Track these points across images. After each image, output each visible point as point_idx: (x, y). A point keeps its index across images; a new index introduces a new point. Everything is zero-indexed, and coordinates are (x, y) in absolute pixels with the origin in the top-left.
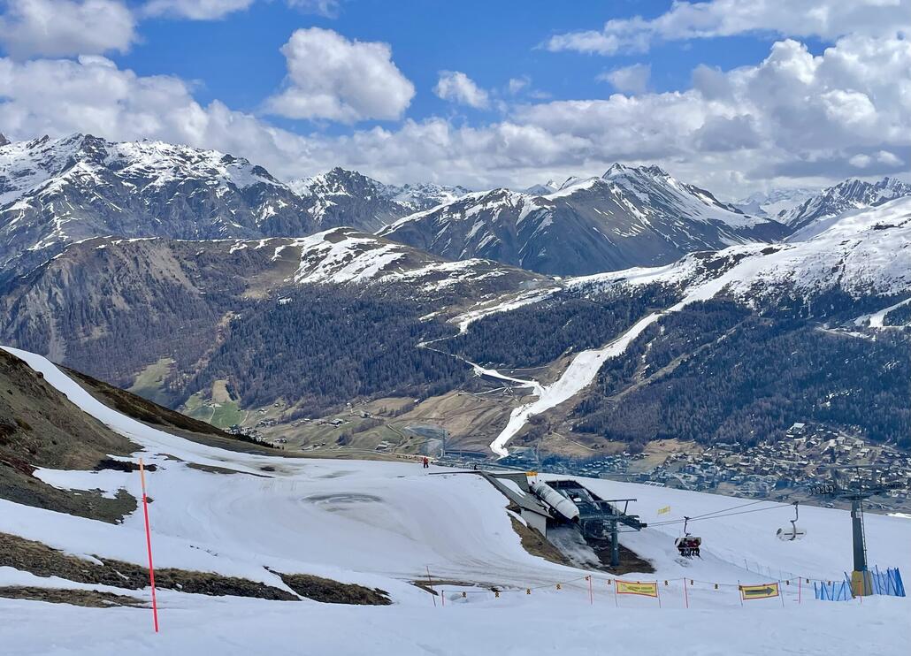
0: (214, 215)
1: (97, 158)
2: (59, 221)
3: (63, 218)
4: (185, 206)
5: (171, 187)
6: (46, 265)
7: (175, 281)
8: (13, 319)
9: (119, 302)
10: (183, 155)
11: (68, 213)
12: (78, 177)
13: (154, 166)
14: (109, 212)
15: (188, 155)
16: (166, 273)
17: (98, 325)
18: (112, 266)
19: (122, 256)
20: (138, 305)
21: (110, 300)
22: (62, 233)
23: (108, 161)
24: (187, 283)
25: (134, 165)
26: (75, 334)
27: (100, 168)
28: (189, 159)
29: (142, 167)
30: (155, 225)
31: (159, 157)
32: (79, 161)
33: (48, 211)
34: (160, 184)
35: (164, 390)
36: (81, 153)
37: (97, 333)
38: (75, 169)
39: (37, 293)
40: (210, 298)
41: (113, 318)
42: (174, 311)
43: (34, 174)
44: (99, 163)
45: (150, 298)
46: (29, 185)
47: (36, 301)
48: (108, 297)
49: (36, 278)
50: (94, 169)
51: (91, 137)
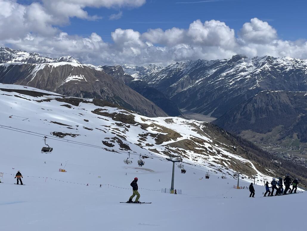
0: (304, 80)
1: (270, 63)
2: (258, 81)
4: (295, 77)
5: (291, 71)
6: (253, 97)
7: (287, 103)
8: (243, 111)
9: (271, 108)
10: (296, 61)
11: (260, 79)
12: (265, 68)
13: (286, 65)
14: (272, 78)
15: (298, 61)
16: (285, 101)
17: (264, 114)
18: (270, 98)
19: (273, 95)
20: (276, 109)
22: (258, 85)
23: (273, 64)
24: (290, 104)
25: (281, 65)
26: (258, 116)
27: (271, 66)
28: (298, 62)
29: (283, 65)
30: (285, 82)
31: (288, 62)
32: (265, 64)
33: (255, 78)
34: (288, 70)
35: (280, 134)
36: (266, 61)
37: (264, 116)
38: (264, 66)
39: (250, 104)
40: (296, 109)
41: (268, 112)
42: (285, 112)
43: (252, 67)
44: (271, 64)
45: (279, 108)
46: (251, 70)
47: (250, 106)
48: (268, 107)
49: (250, 100)
50: (269, 66)
51: (269, 57)
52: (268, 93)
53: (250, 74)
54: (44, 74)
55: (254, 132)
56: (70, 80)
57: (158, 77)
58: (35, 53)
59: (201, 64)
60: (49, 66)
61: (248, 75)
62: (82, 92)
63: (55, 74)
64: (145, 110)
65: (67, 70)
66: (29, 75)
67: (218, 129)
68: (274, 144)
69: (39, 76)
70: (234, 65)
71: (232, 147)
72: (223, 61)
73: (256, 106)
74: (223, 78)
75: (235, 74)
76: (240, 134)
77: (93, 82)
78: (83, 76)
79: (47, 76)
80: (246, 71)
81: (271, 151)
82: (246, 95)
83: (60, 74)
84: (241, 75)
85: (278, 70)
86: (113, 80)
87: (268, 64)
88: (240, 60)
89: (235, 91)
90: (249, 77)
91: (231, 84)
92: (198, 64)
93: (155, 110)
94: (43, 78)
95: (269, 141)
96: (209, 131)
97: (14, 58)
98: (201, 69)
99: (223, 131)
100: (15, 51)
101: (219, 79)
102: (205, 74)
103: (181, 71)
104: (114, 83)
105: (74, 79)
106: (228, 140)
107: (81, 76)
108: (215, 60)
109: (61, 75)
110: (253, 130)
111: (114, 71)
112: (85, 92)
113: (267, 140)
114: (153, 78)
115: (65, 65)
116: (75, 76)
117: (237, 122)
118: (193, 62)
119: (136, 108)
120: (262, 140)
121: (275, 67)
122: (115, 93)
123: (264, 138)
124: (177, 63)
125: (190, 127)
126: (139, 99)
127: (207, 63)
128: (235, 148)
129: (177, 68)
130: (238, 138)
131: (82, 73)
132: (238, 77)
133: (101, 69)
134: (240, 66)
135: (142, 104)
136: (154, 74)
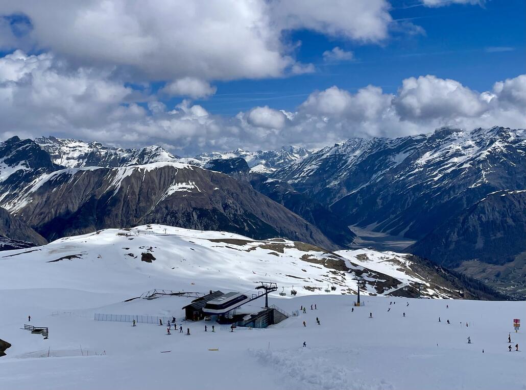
1: (504, 139)
2: (484, 173)
3: (486, 171)
6: (478, 204)
9: (510, 222)
11: (489, 169)
12: (495, 150)
14: (509, 166)
17: (499, 232)
18: (508, 203)
19: (513, 200)
20: (519, 223)
21: (506, 220)
22: (485, 179)
23: (510, 142)
25: (524, 141)
26: (489, 236)
27: (506, 144)
32: (496, 141)
33: (480, 168)
36: (497, 137)
37: (499, 235)
38: (493, 146)
41: (506, 229)
43: (473, 147)
44: (506, 142)
46: (471, 153)
47: (473, 220)
48: (505, 218)
49: (473, 210)
50: (503, 145)
51: (502, 128)
52: (504, 195)
53: (470, 160)
54: (133, 183)
55: (484, 263)
56: (175, 190)
57: (303, 171)
58: (95, 142)
59: (379, 145)
60: (139, 170)
61: (466, 162)
62: (194, 209)
63: (150, 182)
64: (295, 232)
65: (168, 175)
66: (110, 187)
67: (428, 263)
68: (519, 282)
69: (125, 187)
70: (440, 145)
71: (458, 292)
72: (419, 138)
73: (484, 219)
74: (422, 169)
76: (459, 267)
77: (211, 192)
78: (194, 183)
79: (137, 186)
80: (461, 155)
81: (514, 294)
82: (464, 197)
83: (157, 181)
84: (453, 163)
85: (519, 151)
86: (240, 186)
87: (500, 141)
88: (449, 136)
89: (445, 191)
90: (467, 165)
91: (436, 179)
92: (374, 145)
93: (311, 233)
94: (132, 190)
95: (510, 278)
96: (419, 269)
97: (65, 153)
98: (379, 154)
99: (436, 268)
100: (64, 141)
101: (414, 172)
102: (387, 163)
103: (344, 158)
104: (242, 191)
105: (180, 188)
106: (447, 280)
107: (191, 184)
108: (404, 137)
109: (160, 184)
110: (481, 260)
111: (232, 167)
112: (201, 210)
113: (507, 275)
114: (294, 173)
115: (164, 167)
116: (182, 184)
117: (452, 247)
118: (365, 143)
119: (281, 230)
120: (498, 275)
121: (514, 146)
122: (245, 208)
123: (502, 274)
124: (336, 145)
125: (392, 265)
126: (284, 215)
127: (391, 143)
128: (461, 293)
129: (337, 154)
130: (460, 276)
131: (191, 178)
132: (448, 166)
133: (211, 165)
134: (451, 147)
135: (289, 222)
136: (296, 167)
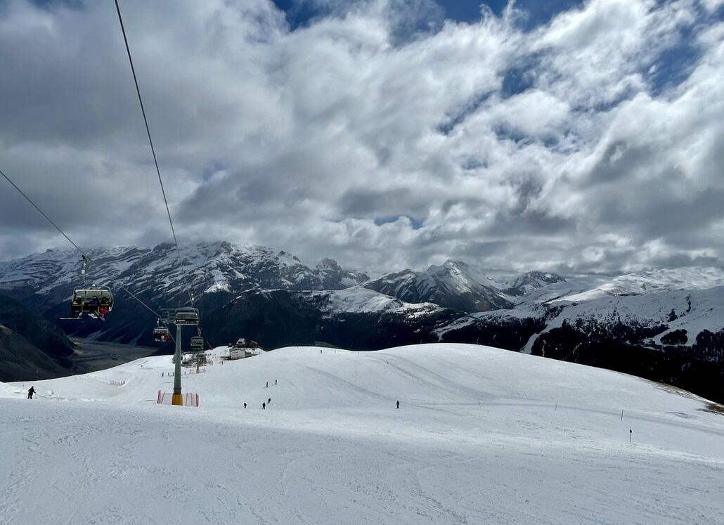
36: (222, 249)
38: (220, 256)
43: (200, 257)
44: (230, 254)
49: (229, 307)
53: (201, 268)
61: (197, 270)
70: (166, 255)
72: (142, 249)
74: (151, 276)
75: (171, 269)
80: (190, 264)
84: (183, 270)
85: (241, 263)
87: (225, 253)
89: (179, 296)
90: (199, 272)
91: (166, 285)
92: (94, 252)
98: (101, 261)
103: (58, 264)
121: (236, 258)
127: (113, 251)
129: (49, 259)
